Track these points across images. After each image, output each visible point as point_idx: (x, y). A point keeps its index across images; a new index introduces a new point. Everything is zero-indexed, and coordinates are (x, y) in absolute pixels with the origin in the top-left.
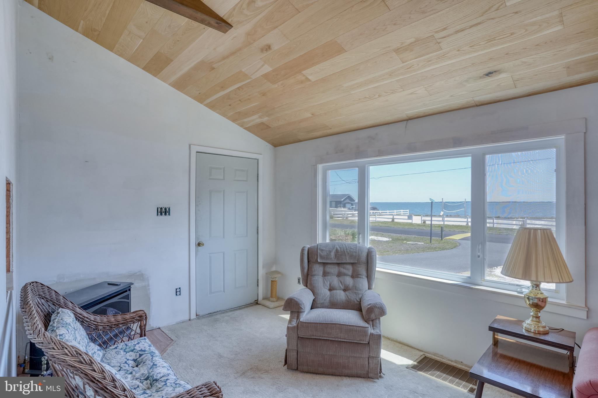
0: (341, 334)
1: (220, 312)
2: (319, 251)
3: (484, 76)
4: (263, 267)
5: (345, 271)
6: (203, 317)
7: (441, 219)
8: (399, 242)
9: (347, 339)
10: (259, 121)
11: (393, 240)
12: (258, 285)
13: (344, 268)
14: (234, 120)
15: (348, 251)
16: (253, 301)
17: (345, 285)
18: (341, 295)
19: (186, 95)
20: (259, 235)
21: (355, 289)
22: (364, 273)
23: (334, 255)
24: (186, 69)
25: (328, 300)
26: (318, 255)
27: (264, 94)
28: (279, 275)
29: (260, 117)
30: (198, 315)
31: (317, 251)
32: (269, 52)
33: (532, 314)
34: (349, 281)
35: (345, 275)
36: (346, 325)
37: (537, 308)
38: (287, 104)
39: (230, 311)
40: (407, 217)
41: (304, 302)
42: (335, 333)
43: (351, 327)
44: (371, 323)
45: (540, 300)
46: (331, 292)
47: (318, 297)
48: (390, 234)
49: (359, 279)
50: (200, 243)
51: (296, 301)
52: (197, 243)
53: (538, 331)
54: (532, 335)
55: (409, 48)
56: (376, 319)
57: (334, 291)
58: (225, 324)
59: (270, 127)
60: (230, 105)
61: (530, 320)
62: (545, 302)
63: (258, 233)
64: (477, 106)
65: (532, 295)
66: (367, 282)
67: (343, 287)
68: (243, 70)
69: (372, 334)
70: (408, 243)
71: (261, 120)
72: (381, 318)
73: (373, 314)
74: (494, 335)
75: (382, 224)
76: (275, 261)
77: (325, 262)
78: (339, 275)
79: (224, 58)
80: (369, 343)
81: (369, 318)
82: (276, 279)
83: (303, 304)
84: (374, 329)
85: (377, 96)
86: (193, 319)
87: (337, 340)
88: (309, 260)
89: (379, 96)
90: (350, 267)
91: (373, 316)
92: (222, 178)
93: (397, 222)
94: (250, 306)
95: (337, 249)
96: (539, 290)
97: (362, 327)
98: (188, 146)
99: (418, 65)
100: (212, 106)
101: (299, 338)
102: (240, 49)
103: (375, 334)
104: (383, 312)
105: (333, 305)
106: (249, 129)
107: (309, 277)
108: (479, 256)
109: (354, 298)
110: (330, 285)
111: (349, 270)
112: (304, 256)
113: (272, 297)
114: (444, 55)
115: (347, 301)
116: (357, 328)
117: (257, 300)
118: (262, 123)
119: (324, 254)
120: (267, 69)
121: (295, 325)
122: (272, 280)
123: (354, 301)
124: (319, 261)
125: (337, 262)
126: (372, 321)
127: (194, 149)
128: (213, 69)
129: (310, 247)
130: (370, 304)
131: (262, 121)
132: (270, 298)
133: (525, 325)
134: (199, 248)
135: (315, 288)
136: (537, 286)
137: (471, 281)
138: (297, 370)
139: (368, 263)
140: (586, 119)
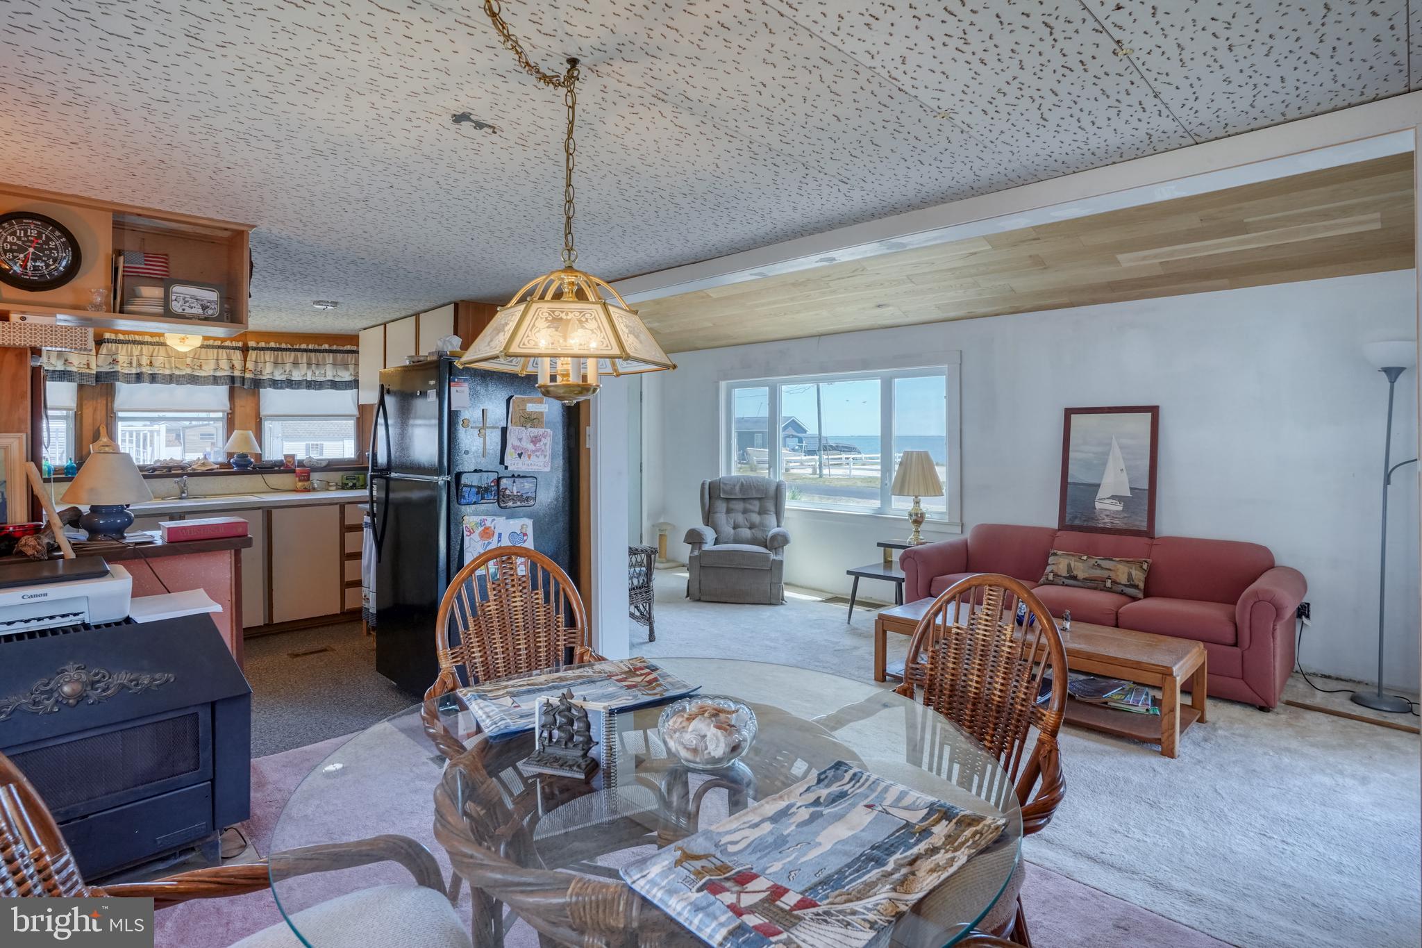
0: (745, 561)
2: (721, 485)
3: (876, 307)
4: (648, 517)
9: (750, 566)
15: (755, 484)
17: (751, 522)
18: (746, 533)
20: (643, 474)
22: (772, 509)
23: (739, 489)
25: (732, 536)
26: (721, 490)
28: (669, 527)
33: (914, 528)
35: (752, 511)
36: (748, 552)
37: (917, 523)
41: (705, 535)
42: (737, 560)
43: (755, 555)
44: (774, 551)
45: (918, 517)
47: (722, 534)
49: (766, 516)
51: (697, 532)
56: (779, 547)
61: (912, 533)
62: (924, 518)
63: (641, 470)
65: (914, 512)
66: (775, 517)
67: (749, 524)
69: (774, 560)
72: (785, 547)
73: (776, 542)
74: (885, 550)
76: (663, 510)
77: (729, 497)
78: (745, 511)
80: (770, 569)
81: (772, 547)
82: (666, 532)
84: (776, 556)
87: (739, 567)
88: (711, 496)
89: (785, 314)
90: (757, 503)
91: (776, 544)
95: (742, 482)
96: (919, 507)
97: (763, 554)
101: (702, 568)
103: (777, 560)
104: (787, 540)
105: (737, 541)
107: (711, 513)
108: (886, 484)
110: (734, 522)
111: (756, 506)
112: (705, 491)
113: (660, 556)
116: (759, 555)
119: (728, 488)
121: (697, 554)
122: (660, 533)
123: (760, 536)
126: (775, 549)
129: (712, 481)
130: (773, 535)
133: (907, 538)
135: (717, 526)
136: (917, 503)
137: (880, 511)
138: (699, 600)
139: (777, 498)
140: (961, 352)
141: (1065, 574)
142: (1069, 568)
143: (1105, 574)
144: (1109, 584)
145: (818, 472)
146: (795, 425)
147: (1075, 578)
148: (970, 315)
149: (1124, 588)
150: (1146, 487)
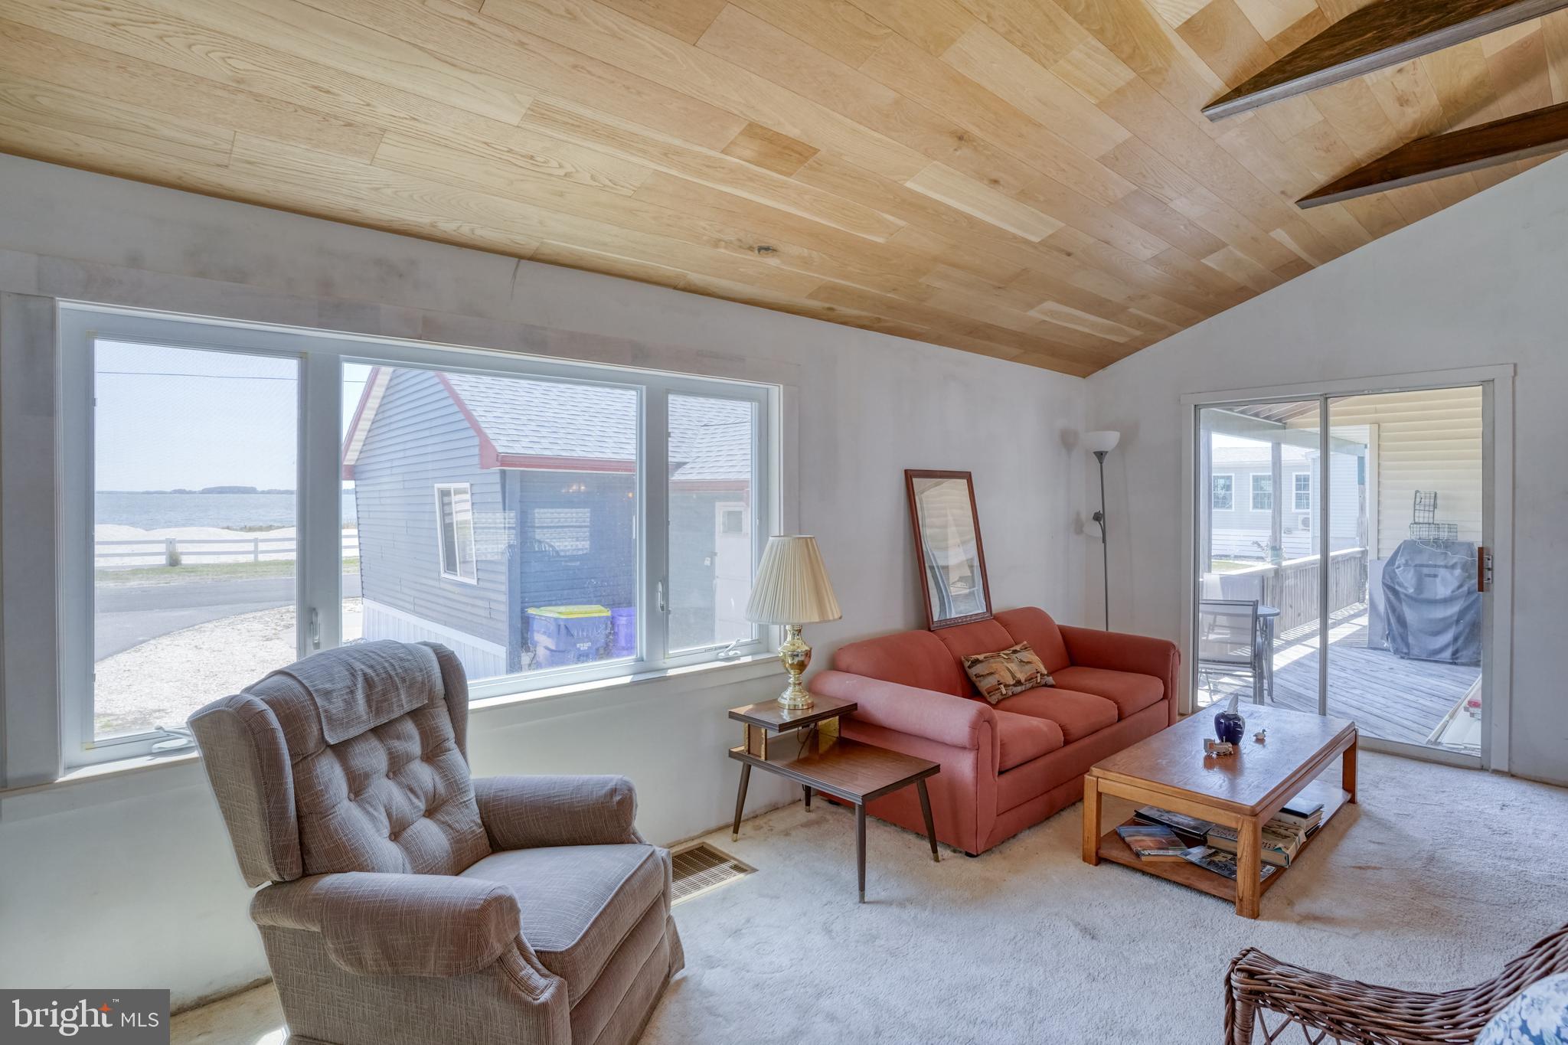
2: (318, 700)
5: (401, 747)
13: (397, 739)
15: (401, 671)
17: (426, 794)
21: (458, 788)
22: (449, 731)
26: (323, 720)
31: (314, 705)
33: (790, 680)
34: (428, 776)
35: (411, 759)
46: (401, 838)
57: (408, 832)
61: (791, 690)
67: (424, 802)
77: (345, 738)
78: (395, 767)
90: (411, 729)
95: (365, 675)
101: (574, 1016)
109: (465, 823)
110: (389, 815)
111: (411, 739)
115: (454, 842)
119: (336, 706)
124: (332, 738)
125: (380, 722)
137: (648, 664)
139: (448, 695)
148: (823, 311)
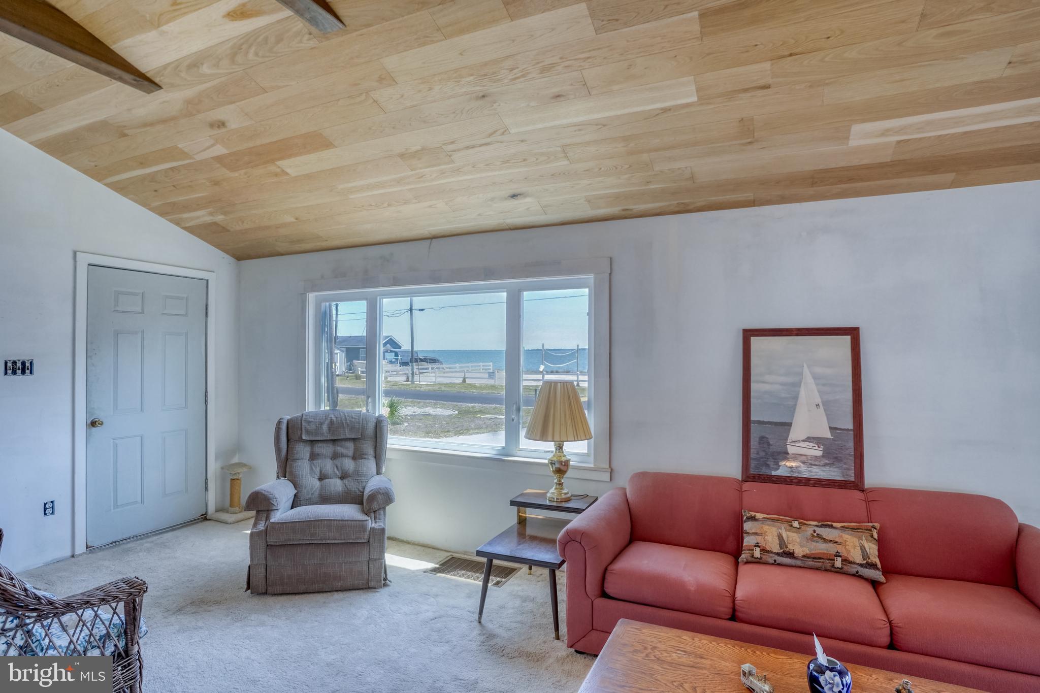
0: (330, 534)
1: (135, 539)
2: (304, 424)
3: (509, 198)
4: (217, 458)
5: (343, 450)
6: (100, 548)
7: (540, 377)
8: (470, 416)
9: (338, 539)
10: (208, 219)
11: (460, 413)
12: (206, 488)
13: (341, 446)
14: (162, 214)
15: (348, 421)
16: (198, 515)
17: (343, 471)
18: (336, 485)
19: (68, 164)
20: (209, 406)
21: (357, 475)
22: (371, 451)
23: (327, 429)
24: (69, 126)
25: (317, 493)
26: (303, 430)
27: (216, 183)
28: (245, 469)
29: (211, 214)
30: (90, 547)
31: (302, 424)
32: (223, 130)
33: (555, 481)
34: (349, 464)
35: (344, 456)
36: (336, 520)
37: (560, 474)
38: (255, 200)
39: (153, 535)
40: (487, 375)
41: (277, 496)
42: (321, 533)
43: (344, 522)
44: (372, 515)
45: (562, 465)
46: (322, 482)
47: (301, 491)
48: (455, 403)
49: (363, 461)
50: (96, 421)
51: (265, 495)
52: (89, 422)
53: (562, 499)
54: (554, 504)
55: (416, 155)
56: (380, 509)
57: (327, 480)
58: (145, 554)
59: (229, 231)
60: (156, 191)
61: (554, 488)
62: (568, 466)
63: (206, 401)
64: (511, 229)
65: (555, 459)
66: (375, 465)
67: (340, 473)
68: (180, 146)
69: (373, 529)
70: (484, 418)
71: (212, 218)
72: (387, 507)
73: (375, 503)
74: (519, 512)
75: (445, 387)
76: (238, 447)
77: (313, 439)
78: (335, 456)
79: (145, 125)
80: (369, 541)
81: (370, 509)
82: (240, 476)
83: (276, 498)
84: (376, 522)
85: (386, 205)
86: (81, 555)
87: (324, 542)
88: (289, 438)
89: (389, 205)
90: (351, 445)
91: (375, 506)
92: (139, 309)
93: (470, 385)
94: (193, 524)
95: (331, 419)
96: (563, 452)
97: (359, 520)
98: (71, 255)
99: (431, 175)
100: (121, 188)
101: (269, 547)
102: (173, 119)
103: (376, 529)
104: (389, 499)
105: (325, 499)
106: (191, 230)
107: (289, 462)
108: (513, 420)
109: (353, 486)
110: (321, 472)
111: (349, 449)
112: (281, 432)
113: (231, 505)
114: (458, 170)
115: (345, 492)
116: (352, 522)
117: (205, 515)
118: (215, 224)
119: (312, 427)
120: (219, 150)
121: (263, 528)
122: (232, 477)
123: (355, 492)
124: (304, 438)
125: (332, 438)
126: (375, 512)
127: (84, 260)
128: (125, 135)
129: (291, 419)
130: (372, 490)
131: (214, 221)
132: (230, 508)
133: (549, 495)
134: (94, 429)
135: (297, 478)
136: (560, 448)
137: (505, 452)
138: (266, 593)
139: (376, 437)
140: (611, 258)
141: (776, 549)
142: (782, 542)
143: (831, 549)
144: (838, 563)
145: (410, 379)
146: (392, 343)
147: (791, 555)
148: (624, 213)
149: (860, 569)
150: (851, 427)
